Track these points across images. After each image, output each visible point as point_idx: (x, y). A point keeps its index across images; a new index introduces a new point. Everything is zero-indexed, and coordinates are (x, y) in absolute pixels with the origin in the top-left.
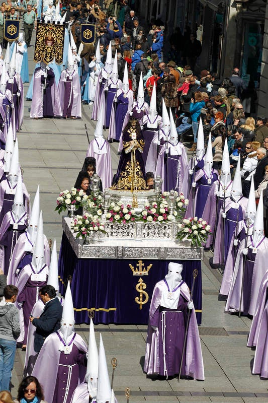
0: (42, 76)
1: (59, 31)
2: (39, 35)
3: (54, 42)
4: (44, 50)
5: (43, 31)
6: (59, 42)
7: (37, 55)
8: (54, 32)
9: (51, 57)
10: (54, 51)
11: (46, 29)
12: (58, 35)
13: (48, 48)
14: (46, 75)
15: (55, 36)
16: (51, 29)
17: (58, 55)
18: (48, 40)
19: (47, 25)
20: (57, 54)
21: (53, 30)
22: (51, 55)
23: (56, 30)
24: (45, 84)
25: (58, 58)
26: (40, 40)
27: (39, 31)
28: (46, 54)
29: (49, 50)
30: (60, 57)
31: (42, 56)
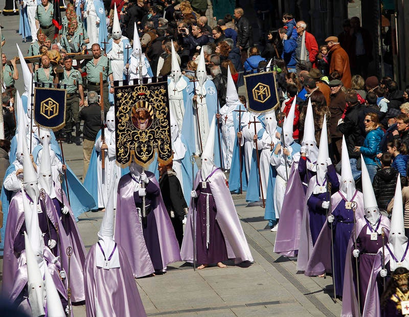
0: (136, 194)
1: (157, 96)
2: (121, 112)
3: (150, 121)
4: (133, 140)
5: (127, 102)
6: (160, 117)
7: (121, 151)
8: (148, 101)
9: (149, 151)
10: (154, 138)
11: (132, 97)
12: (156, 104)
13: (141, 134)
14: (142, 192)
15: (150, 107)
16: (141, 95)
17: (162, 144)
18: (140, 118)
19: (132, 88)
20: (160, 143)
21: (146, 95)
22: (149, 146)
23: (150, 95)
24: (144, 207)
25: (162, 149)
26: (124, 120)
27: (120, 104)
28: (139, 147)
29: (144, 138)
30: (166, 147)
31: (132, 152)
